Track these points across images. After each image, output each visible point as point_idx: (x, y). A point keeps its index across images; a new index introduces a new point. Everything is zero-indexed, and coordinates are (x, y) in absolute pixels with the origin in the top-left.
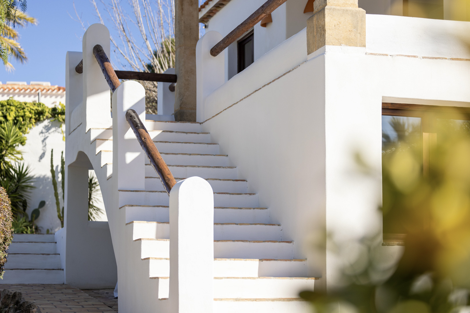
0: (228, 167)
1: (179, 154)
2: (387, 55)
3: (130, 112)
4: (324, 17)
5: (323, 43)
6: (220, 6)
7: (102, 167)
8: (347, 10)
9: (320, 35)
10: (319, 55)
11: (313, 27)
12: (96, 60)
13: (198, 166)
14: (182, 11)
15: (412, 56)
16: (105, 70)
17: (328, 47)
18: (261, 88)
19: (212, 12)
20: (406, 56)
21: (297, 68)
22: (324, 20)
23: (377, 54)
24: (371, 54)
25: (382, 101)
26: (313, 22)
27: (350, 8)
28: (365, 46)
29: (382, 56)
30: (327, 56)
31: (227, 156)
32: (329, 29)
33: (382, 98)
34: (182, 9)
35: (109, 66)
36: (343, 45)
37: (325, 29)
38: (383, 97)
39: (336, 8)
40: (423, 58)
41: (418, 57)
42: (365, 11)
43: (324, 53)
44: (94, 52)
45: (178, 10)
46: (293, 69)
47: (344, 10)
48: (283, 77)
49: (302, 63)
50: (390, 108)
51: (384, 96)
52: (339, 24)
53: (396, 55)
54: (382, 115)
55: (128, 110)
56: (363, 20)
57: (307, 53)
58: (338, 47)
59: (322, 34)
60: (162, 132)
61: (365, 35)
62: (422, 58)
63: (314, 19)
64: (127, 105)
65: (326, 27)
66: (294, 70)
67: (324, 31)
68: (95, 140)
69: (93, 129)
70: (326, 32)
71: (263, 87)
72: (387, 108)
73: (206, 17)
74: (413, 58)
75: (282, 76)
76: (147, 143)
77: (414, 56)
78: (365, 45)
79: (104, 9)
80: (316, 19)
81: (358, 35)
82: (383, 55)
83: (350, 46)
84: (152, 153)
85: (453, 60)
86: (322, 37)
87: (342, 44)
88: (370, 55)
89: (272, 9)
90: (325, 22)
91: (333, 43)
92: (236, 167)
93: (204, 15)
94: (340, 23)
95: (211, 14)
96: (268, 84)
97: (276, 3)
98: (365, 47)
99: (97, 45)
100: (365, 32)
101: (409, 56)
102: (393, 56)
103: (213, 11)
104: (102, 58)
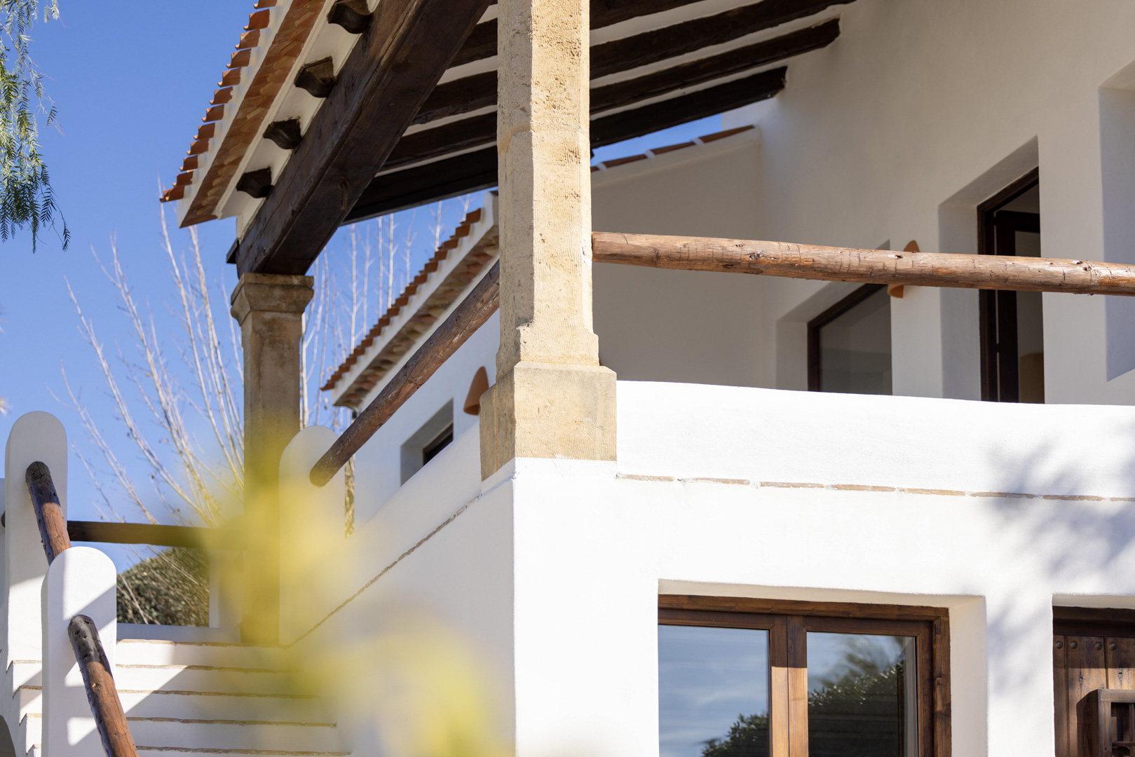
0: (329, 753)
1: (217, 721)
2: (670, 479)
3: (79, 620)
4: (512, 390)
5: (510, 453)
6: (384, 367)
7: (27, 754)
8: (569, 373)
9: (504, 434)
10: (503, 481)
11: (493, 415)
12: (30, 498)
13: (256, 751)
14: (259, 379)
15: (734, 481)
16: (43, 523)
17: (520, 462)
18: (396, 562)
19: (367, 381)
20: (718, 480)
21: (462, 512)
22: (513, 397)
23: (644, 477)
24: (631, 477)
25: (659, 589)
26: (491, 402)
27: (579, 367)
28: (614, 458)
29: (658, 481)
30: (518, 483)
31: (335, 725)
32: (525, 418)
33: (658, 585)
34: (260, 375)
35: (53, 511)
36: (559, 456)
37: (514, 419)
38: (660, 581)
39: (542, 368)
40: (763, 485)
41: (748, 483)
42: (615, 373)
43: (511, 476)
44: (27, 480)
45: (249, 378)
46: (455, 516)
47: (561, 371)
48: (437, 534)
49: (471, 501)
50: (685, 607)
51: (663, 578)
52: (549, 405)
53: (693, 479)
54: (659, 624)
55: (74, 617)
56: (609, 395)
57: (480, 477)
58: (548, 462)
59: (509, 430)
60: (187, 668)
61: (616, 433)
62: (759, 485)
63: (494, 396)
64: (73, 606)
65: (516, 414)
66: (457, 518)
67: (513, 422)
68: (18, 690)
69: (19, 661)
70: (517, 424)
71: (400, 559)
72: (679, 607)
73: (354, 392)
74: (736, 485)
75: (435, 532)
76: (100, 696)
77: (741, 482)
78: (616, 456)
79: (128, 378)
80: (497, 393)
81: (598, 432)
82: (660, 479)
83: (577, 458)
84: (107, 719)
85: (838, 489)
86: (508, 437)
87: (556, 455)
88: (627, 479)
89: (425, 371)
90: (514, 401)
91: (535, 452)
92: (349, 754)
93: (350, 388)
94: (552, 403)
95: (365, 386)
96: (409, 553)
97: (431, 357)
98: (615, 460)
99: (37, 463)
100: (616, 423)
101: (726, 481)
102: (685, 481)
103: (369, 379)
104: (41, 493)
